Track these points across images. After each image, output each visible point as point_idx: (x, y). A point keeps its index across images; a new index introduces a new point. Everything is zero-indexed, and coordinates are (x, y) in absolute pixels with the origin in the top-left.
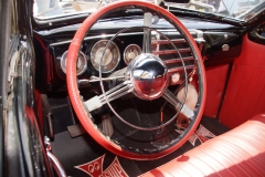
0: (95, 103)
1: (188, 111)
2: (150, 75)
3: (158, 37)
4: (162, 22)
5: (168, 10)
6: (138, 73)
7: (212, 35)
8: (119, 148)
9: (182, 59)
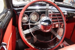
0: (27, 31)
1: (59, 37)
2: (46, 24)
3: (52, 12)
4: (54, 8)
5: (56, 4)
6: (43, 23)
7: (71, 13)
8: (33, 47)
9: (58, 20)
